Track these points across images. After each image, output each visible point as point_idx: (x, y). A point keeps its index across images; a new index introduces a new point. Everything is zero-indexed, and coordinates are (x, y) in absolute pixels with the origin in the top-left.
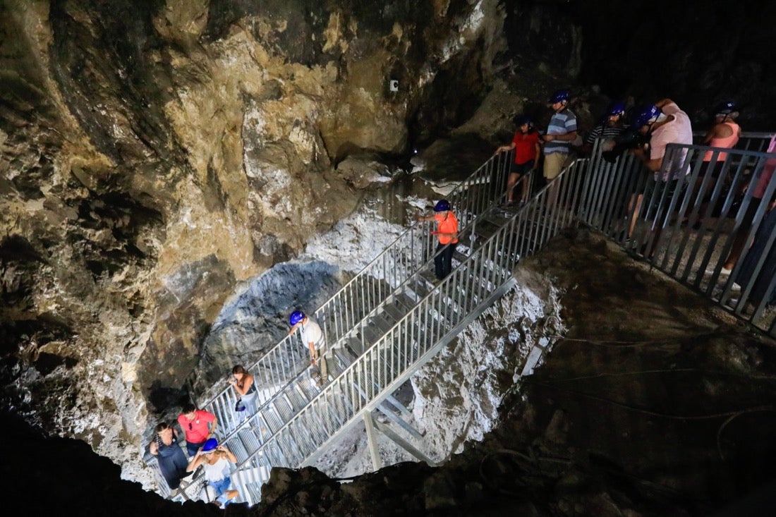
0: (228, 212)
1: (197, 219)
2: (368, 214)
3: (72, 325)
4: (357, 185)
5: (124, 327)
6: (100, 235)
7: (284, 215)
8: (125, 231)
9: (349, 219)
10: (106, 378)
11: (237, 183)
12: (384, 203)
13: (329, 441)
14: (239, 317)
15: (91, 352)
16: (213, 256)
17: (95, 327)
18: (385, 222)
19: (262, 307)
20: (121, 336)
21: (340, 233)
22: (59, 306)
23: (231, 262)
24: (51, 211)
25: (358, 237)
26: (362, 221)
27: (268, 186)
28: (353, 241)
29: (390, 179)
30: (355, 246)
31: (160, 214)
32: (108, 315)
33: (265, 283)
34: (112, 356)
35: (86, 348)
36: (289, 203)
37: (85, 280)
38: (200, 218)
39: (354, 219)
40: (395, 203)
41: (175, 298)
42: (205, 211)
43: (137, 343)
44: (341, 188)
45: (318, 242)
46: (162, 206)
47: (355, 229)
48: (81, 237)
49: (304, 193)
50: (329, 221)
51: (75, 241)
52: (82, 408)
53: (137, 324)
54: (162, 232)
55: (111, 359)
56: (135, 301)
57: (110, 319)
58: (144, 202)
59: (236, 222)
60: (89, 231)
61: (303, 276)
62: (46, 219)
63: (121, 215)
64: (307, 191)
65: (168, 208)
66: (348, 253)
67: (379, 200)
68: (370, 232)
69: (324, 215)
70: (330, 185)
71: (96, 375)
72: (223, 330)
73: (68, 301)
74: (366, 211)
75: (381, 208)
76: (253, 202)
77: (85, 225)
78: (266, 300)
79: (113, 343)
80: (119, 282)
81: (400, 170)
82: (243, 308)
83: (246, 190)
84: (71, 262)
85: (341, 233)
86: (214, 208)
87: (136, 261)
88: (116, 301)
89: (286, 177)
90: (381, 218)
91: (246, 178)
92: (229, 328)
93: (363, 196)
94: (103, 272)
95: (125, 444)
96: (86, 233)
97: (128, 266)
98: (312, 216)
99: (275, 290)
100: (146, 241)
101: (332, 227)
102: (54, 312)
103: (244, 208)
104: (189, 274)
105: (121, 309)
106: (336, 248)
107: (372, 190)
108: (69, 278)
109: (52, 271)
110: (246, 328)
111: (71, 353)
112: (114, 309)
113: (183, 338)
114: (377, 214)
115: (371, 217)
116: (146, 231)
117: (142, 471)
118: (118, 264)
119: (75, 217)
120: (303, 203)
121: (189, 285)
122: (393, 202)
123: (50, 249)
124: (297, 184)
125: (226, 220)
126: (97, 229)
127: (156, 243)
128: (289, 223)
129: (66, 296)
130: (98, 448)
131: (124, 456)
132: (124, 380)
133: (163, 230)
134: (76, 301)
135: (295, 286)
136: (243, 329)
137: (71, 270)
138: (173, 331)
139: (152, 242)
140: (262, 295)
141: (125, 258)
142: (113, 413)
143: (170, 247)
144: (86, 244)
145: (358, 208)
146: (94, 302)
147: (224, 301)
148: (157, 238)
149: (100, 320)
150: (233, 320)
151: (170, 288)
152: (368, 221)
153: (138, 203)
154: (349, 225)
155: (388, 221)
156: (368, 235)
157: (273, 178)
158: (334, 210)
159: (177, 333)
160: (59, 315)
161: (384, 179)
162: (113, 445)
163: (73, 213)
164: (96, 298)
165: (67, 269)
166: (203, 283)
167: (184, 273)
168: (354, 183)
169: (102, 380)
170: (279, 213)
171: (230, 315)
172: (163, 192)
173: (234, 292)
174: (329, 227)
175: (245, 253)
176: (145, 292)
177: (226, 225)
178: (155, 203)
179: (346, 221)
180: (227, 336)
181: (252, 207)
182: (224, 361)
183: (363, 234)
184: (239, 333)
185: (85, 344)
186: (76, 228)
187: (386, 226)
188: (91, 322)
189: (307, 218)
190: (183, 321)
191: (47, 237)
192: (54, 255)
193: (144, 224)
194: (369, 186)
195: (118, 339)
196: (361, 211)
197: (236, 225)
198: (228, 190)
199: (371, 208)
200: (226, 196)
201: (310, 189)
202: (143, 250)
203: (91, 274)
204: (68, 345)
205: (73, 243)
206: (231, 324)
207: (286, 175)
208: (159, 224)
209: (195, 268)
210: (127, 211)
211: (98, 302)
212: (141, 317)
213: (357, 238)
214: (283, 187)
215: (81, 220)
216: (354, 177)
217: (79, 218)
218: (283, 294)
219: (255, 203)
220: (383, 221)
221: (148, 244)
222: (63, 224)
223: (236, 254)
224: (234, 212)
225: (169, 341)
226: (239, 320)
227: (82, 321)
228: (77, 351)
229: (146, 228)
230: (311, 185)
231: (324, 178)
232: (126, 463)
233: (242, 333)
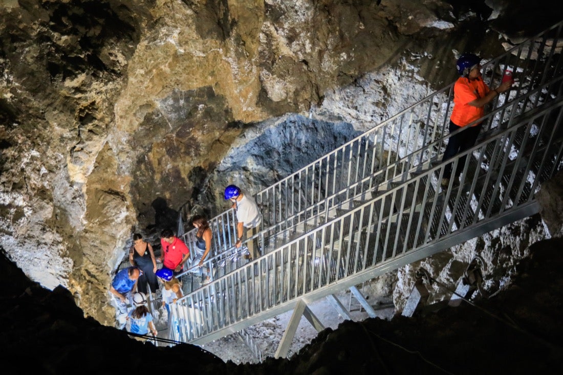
0: (231, 42)
1: (186, 43)
2: (405, 71)
3: (19, 115)
4: (402, 29)
5: (68, 130)
6: (66, 40)
7: (301, 57)
8: (94, 41)
9: (378, 74)
10: (44, 170)
11: (251, 10)
12: (433, 59)
13: (259, 314)
14: (250, 164)
15: (29, 142)
16: (210, 88)
17: (39, 123)
18: (424, 86)
19: (278, 161)
20: (66, 138)
21: (364, 91)
22: (13, 96)
23: (229, 100)
24: (25, 11)
25: (385, 99)
26: (396, 79)
27: (286, 18)
28: (377, 104)
29: (452, 26)
30: (378, 110)
31: (133, 30)
32: (54, 115)
33: (288, 135)
34: (54, 152)
35: (25, 138)
36: (308, 41)
37: (43, 78)
38: (190, 42)
39: (384, 75)
40: (448, 62)
41: (167, 124)
42: (195, 35)
43: (82, 149)
44: (378, 31)
45: (337, 97)
46: (136, 21)
47: (384, 89)
48: (49, 39)
49: (329, 32)
50: (352, 72)
51: (42, 42)
52: (6, 185)
53: (83, 131)
54: (129, 48)
55: (53, 155)
56: (89, 110)
57: (56, 119)
58: (121, 14)
59: (239, 55)
60: (56, 35)
61: (335, 138)
62: (20, 17)
63: (95, 24)
64: (335, 30)
65: (143, 25)
66: (369, 119)
67: (426, 54)
68: (402, 95)
69: (348, 63)
70: (365, 25)
71: (31, 163)
72: (231, 173)
73: (21, 93)
74: (404, 66)
75: (425, 66)
76: (267, 35)
77: (54, 29)
78: (284, 154)
79: (56, 142)
80: (73, 88)
81: (471, 14)
82: (256, 156)
83: (261, 19)
84: (36, 61)
85: (366, 90)
86: (208, 33)
87: (93, 72)
88: (68, 105)
89: (307, 8)
90: (420, 79)
91: (263, 5)
92: (237, 172)
93: (405, 44)
94: (58, 75)
95: (48, 229)
96: (54, 36)
97: (84, 75)
98: (334, 62)
99: (298, 146)
100: (111, 54)
101: (356, 81)
102: (8, 100)
103: (255, 41)
104: (182, 102)
105: (69, 114)
106: (356, 108)
107: (422, 39)
108: (28, 73)
109: (4, 62)
110: (255, 177)
111: (8, 137)
112: (61, 112)
113: (181, 167)
114: (418, 73)
115: (408, 76)
116: (112, 43)
117: (58, 258)
118: (74, 71)
119: (47, 19)
120: (326, 45)
121: (181, 113)
122: (445, 58)
123: (15, 44)
124: (322, 18)
125: (227, 51)
126: (63, 34)
127: (121, 58)
128: (305, 67)
129: (21, 89)
130: (17, 222)
131: (44, 239)
132: (71, 179)
133: (131, 46)
134: (28, 96)
135: (323, 148)
136: (251, 178)
137: (34, 67)
138: (171, 157)
139: (116, 56)
140: (281, 148)
141: (84, 67)
142: (43, 200)
143: (162, 70)
144: (51, 45)
145: (394, 60)
146: (44, 100)
147: (231, 143)
148: (123, 54)
149: (45, 117)
150: (243, 166)
151: (163, 113)
152: (404, 80)
153: (115, 15)
154: (377, 82)
155: (429, 84)
156: (399, 99)
157: (293, 8)
158: (362, 59)
159: (174, 160)
160: (12, 104)
161: (443, 25)
162: (37, 226)
163: (46, 15)
164: (47, 97)
165: (30, 65)
166: (199, 115)
167: (176, 100)
168: (398, 26)
169: (39, 170)
170: (296, 53)
171: (241, 159)
172: (142, 6)
173: (244, 135)
174: (351, 81)
175: (247, 92)
176: (101, 103)
177: (226, 56)
178: (131, 17)
179: (374, 76)
180: (234, 180)
181: (265, 41)
182: (225, 203)
183: (393, 97)
184: (246, 180)
185: (24, 134)
186: (46, 30)
187: (425, 92)
188: (37, 117)
189: (328, 65)
190: (182, 151)
191: (17, 34)
192: (19, 51)
193: (111, 37)
194: (418, 33)
195: (62, 139)
196: (395, 66)
197: (239, 59)
198: (239, 16)
199: (412, 63)
200: (234, 23)
201: (338, 28)
202: (106, 62)
203: (49, 75)
204: (6, 130)
205: (40, 43)
206: (240, 169)
207: (307, 5)
208: (127, 40)
209: (189, 98)
210: (101, 21)
211: (47, 101)
212: (90, 126)
213: (383, 101)
214: (303, 20)
215: (52, 23)
216: (400, 17)
217: (50, 21)
218: (306, 153)
219: (269, 36)
220: (422, 83)
221: (112, 58)
222: (35, 24)
223: (236, 92)
224: (240, 42)
225: (167, 166)
226: (250, 167)
227: (30, 114)
228: (16, 138)
229: (112, 41)
230: (340, 21)
231: (359, 15)
232: (44, 246)
233: (249, 181)
